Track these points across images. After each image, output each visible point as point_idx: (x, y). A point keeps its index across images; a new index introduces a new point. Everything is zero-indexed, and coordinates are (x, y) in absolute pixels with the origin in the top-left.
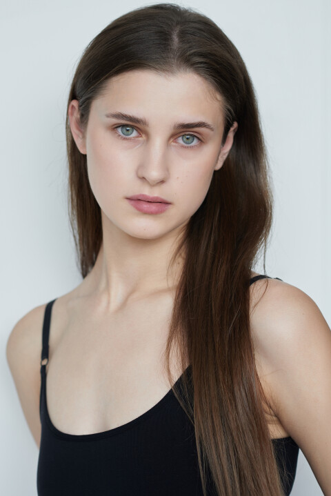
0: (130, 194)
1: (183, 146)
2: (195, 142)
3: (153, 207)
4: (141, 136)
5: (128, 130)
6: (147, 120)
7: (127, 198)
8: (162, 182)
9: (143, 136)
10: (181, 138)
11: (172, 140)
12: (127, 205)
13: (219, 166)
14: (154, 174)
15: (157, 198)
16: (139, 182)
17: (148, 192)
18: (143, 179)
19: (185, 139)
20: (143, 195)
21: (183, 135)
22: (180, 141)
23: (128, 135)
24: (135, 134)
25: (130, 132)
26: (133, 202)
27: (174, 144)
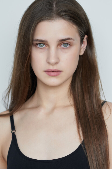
0: (45, 69)
1: (63, 48)
2: (68, 46)
3: (55, 74)
4: (47, 47)
5: (42, 45)
6: (47, 40)
7: (45, 71)
8: (57, 63)
9: (47, 46)
10: (62, 45)
11: (59, 46)
12: (45, 74)
13: (82, 53)
14: (53, 61)
15: (56, 70)
16: (48, 65)
17: (51, 68)
18: (49, 63)
19: (64, 45)
20: (50, 69)
21: (63, 44)
22: (62, 46)
23: (42, 47)
24: (44, 46)
25: (42, 46)
26: (47, 72)
27: (60, 48)
